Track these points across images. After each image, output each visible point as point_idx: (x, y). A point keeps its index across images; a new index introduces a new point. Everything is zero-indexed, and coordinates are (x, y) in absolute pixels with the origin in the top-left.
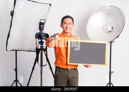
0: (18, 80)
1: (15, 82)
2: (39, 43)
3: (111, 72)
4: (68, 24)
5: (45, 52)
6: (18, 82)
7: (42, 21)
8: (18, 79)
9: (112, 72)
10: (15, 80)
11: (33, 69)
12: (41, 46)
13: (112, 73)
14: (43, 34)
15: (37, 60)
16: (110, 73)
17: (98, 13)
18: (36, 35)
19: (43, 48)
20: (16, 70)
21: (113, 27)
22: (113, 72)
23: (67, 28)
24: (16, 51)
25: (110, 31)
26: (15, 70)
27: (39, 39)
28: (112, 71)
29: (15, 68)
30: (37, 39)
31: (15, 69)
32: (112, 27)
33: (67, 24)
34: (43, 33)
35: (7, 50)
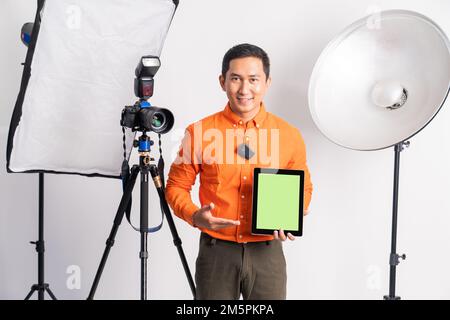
0: (48, 285)
1: (36, 292)
2: (136, 144)
3: (397, 256)
4: (246, 81)
5: (158, 178)
6: (46, 292)
7: (149, 63)
8: (46, 281)
9: (400, 254)
10: (37, 283)
11: (110, 242)
12: (142, 158)
13: (400, 259)
14: (150, 112)
15: (125, 207)
16: (394, 259)
17: (349, 37)
18: (123, 115)
19: (151, 163)
20: (40, 246)
21: (407, 89)
22: (404, 257)
23: (242, 95)
24: (41, 173)
25: (396, 106)
26: (35, 245)
27: (134, 130)
28: (399, 252)
29: (36, 239)
30: (128, 130)
31: (37, 243)
32: (405, 91)
33: (242, 79)
34: (153, 109)
35: (9, 171)
